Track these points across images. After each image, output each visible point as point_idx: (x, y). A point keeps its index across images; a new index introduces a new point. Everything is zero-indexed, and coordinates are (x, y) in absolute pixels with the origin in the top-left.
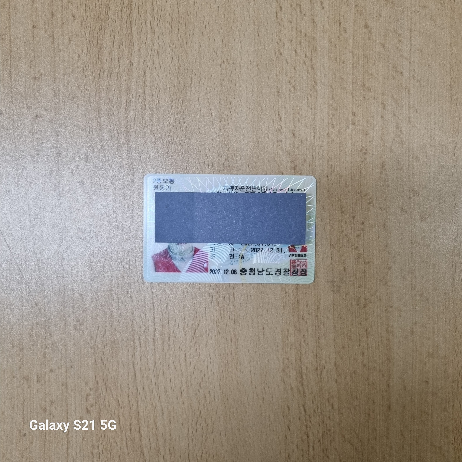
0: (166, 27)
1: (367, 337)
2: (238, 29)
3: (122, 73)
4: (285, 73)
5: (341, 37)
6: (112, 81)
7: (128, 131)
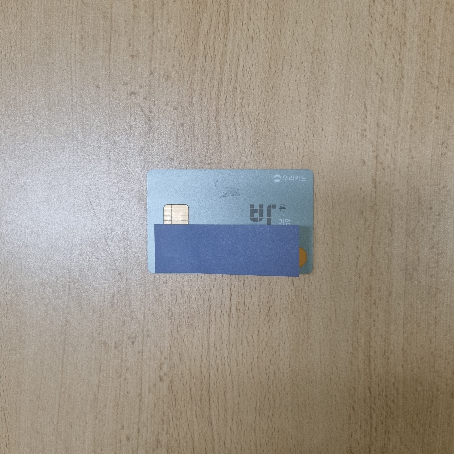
0: (262, 13)
1: (436, 325)
2: (331, 20)
3: (216, 56)
4: (373, 64)
5: (430, 33)
6: (207, 63)
7: (218, 112)
